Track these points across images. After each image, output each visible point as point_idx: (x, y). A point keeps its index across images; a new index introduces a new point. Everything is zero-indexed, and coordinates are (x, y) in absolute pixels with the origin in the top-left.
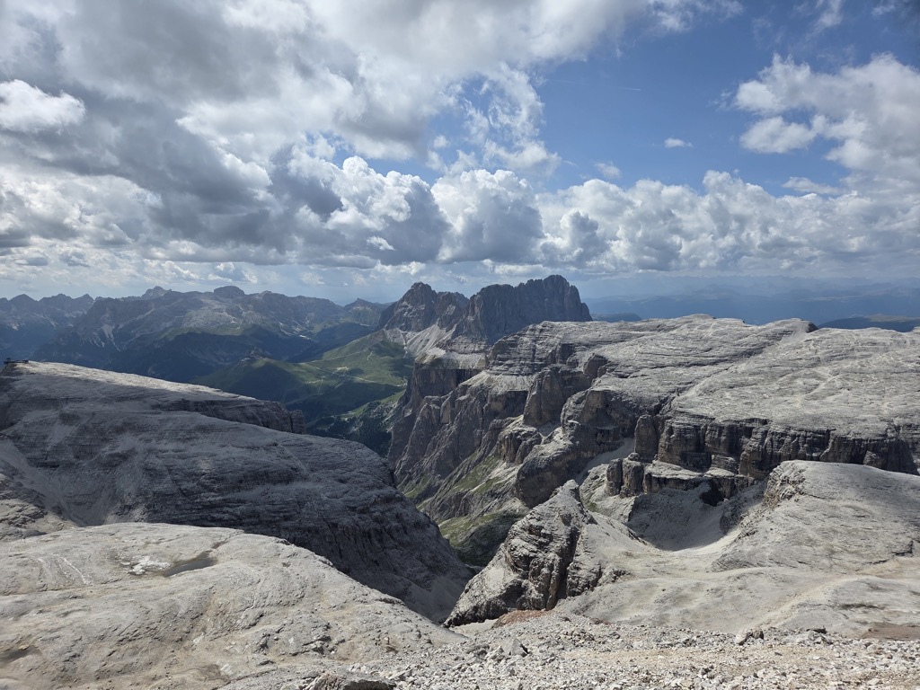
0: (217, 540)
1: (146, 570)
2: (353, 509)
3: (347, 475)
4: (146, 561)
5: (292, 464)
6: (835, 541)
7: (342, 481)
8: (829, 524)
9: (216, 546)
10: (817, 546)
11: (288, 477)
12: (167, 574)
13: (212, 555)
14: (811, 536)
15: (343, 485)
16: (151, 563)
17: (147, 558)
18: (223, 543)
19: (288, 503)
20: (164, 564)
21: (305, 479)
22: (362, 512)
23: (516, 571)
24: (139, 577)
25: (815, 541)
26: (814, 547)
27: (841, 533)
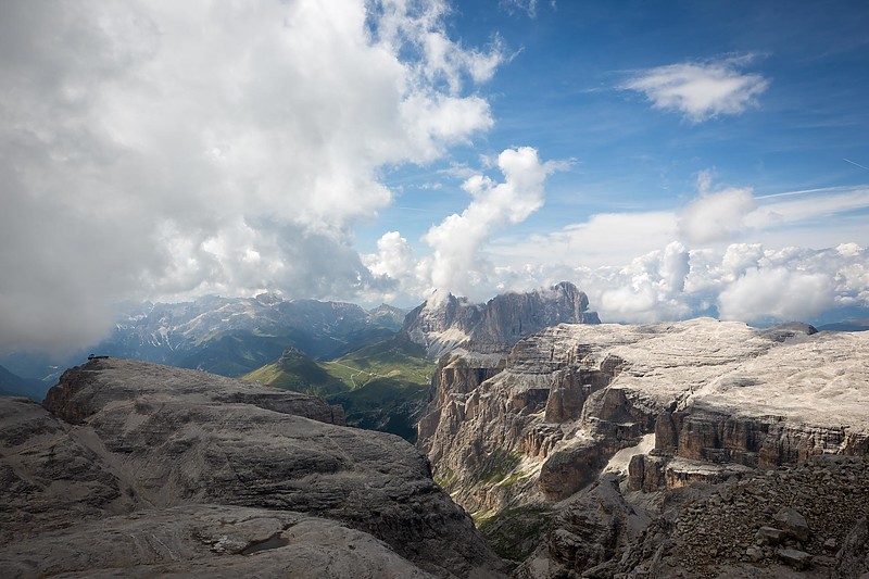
0: (286, 522)
1: (225, 547)
2: (394, 499)
3: (388, 466)
4: (224, 540)
5: (337, 454)
7: (383, 472)
9: (286, 527)
11: (334, 466)
12: (241, 552)
13: (283, 536)
15: (387, 476)
16: (229, 542)
17: (225, 537)
18: (292, 525)
19: (334, 491)
20: (242, 544)
21: (350, 469)
22: (402, 501)
23: (561, 562)
24: (220, 554)
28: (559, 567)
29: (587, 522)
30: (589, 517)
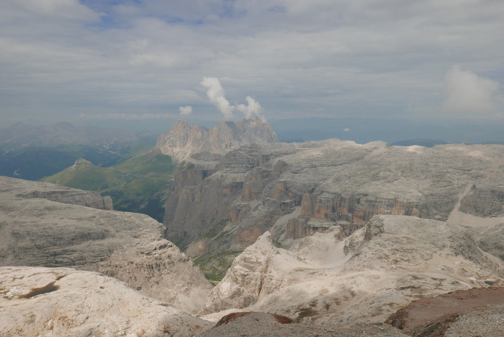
1: (14, 295)
2: (142, 253)
3: (139, 233)
4: (14, 290)
5: (105, 228)
6: (398, 256)
7: (135, 237)
8: (395, 246)
9: (59, 279)
10: (390, 258)
11: (103, 236)
12: (28, 296)
13: (56, 284)
14: (387, 254)
15: (136, 239)
16: (17, 291)
17: (15, 288)
18: (63, 277)
19: (103, 251)
20: (27, 291)
21: (113, 236)
22: (148, 254)
23: (237, 283)
24: (10, 299)
25: (389, 256)
26: (388, 259)
27: (401, 251)
28: (236, 287)
29: (252, 260)
30: (253, 258)
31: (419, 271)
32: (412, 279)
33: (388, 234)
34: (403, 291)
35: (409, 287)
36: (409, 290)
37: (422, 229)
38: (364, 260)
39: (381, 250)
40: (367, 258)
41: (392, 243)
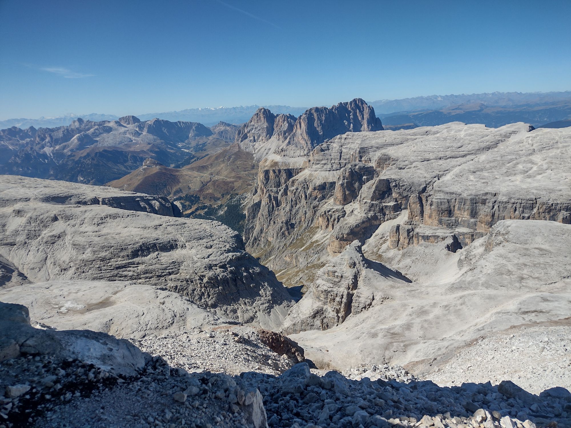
0: (116, 289)
1: (69, 310)
2: (216, 265)
4: (68, 305)
6: (525, 272)
7: (207, 248)
8: (522, 260)
9: (116, 293)
10: (513, 275)
12: (82, 312)
13: (112, 299)
14: (510, 268)
15: (208, 250)
16: (71, 306)
17: (69, 303)
18: (120, 291)
19: (171, 263)
20: (80, 307)
22: (222, 267)
25: (512, 272)
26: (511, 276)
27: (529, 266)
29: (336, 274)
30: (338, 271)
31: (552, 291)
32: (541, 302)
33: (514, 244)
34: (525, 316)
35: (533, 312)
36: (533, 314)
37: (563, 237)
38: (479, 276)
39: (503, 264)
40: (483, 274)
41: (519, 255)
